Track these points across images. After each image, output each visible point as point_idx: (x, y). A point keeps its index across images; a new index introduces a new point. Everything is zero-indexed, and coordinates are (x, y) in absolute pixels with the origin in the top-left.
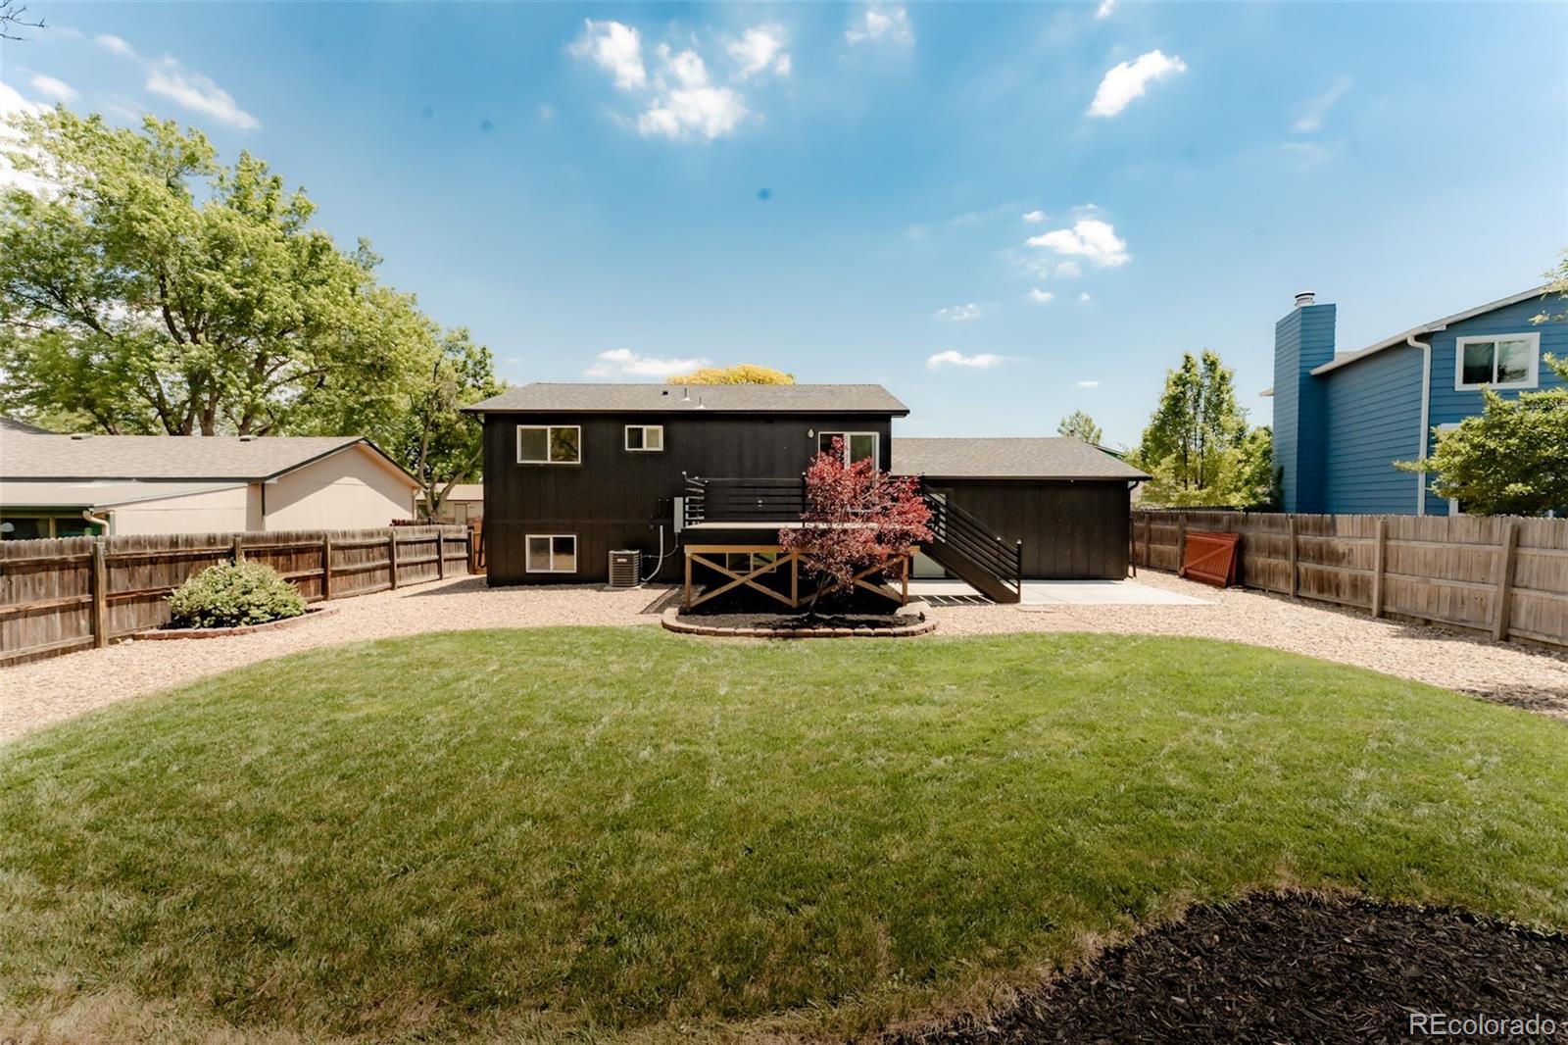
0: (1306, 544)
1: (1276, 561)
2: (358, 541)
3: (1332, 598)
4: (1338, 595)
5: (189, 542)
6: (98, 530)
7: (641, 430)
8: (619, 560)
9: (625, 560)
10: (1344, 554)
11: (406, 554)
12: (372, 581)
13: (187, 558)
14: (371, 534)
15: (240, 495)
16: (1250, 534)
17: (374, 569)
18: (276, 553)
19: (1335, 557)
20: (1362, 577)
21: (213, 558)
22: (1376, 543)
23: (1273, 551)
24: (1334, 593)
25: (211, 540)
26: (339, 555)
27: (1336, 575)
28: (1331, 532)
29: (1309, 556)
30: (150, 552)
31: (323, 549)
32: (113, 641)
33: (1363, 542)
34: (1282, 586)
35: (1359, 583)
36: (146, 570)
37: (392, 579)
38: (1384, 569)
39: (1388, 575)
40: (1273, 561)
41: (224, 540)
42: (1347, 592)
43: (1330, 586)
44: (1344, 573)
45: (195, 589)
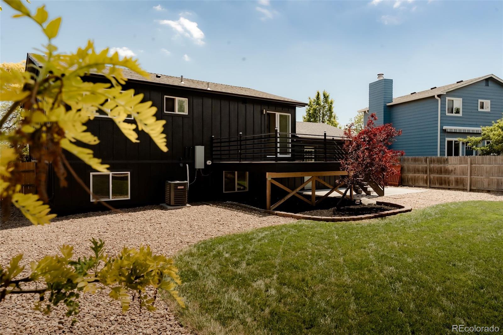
0: (433, 167)
1: (419, 175)
3: (447, 187)
4: (449, 185)
7: (174, 100)
8: (179, 187)
9: (183, 187)
10: (452, 170)
16: (404, 165)
19: (447, 172)
20: (460, 178)
22: (469, 165)
23: (417, 171)
24: (448, 185)
27: (448, 178)
28: (446, 163)
29: (435, 172)
33: (461, 165)
34: (421, 184)
35: (459, 180)
38: (471, 175)
39: (472, 177)
40: (417, 175)
42: (454, 184)
43: (445, 182)
44: (452, 177)
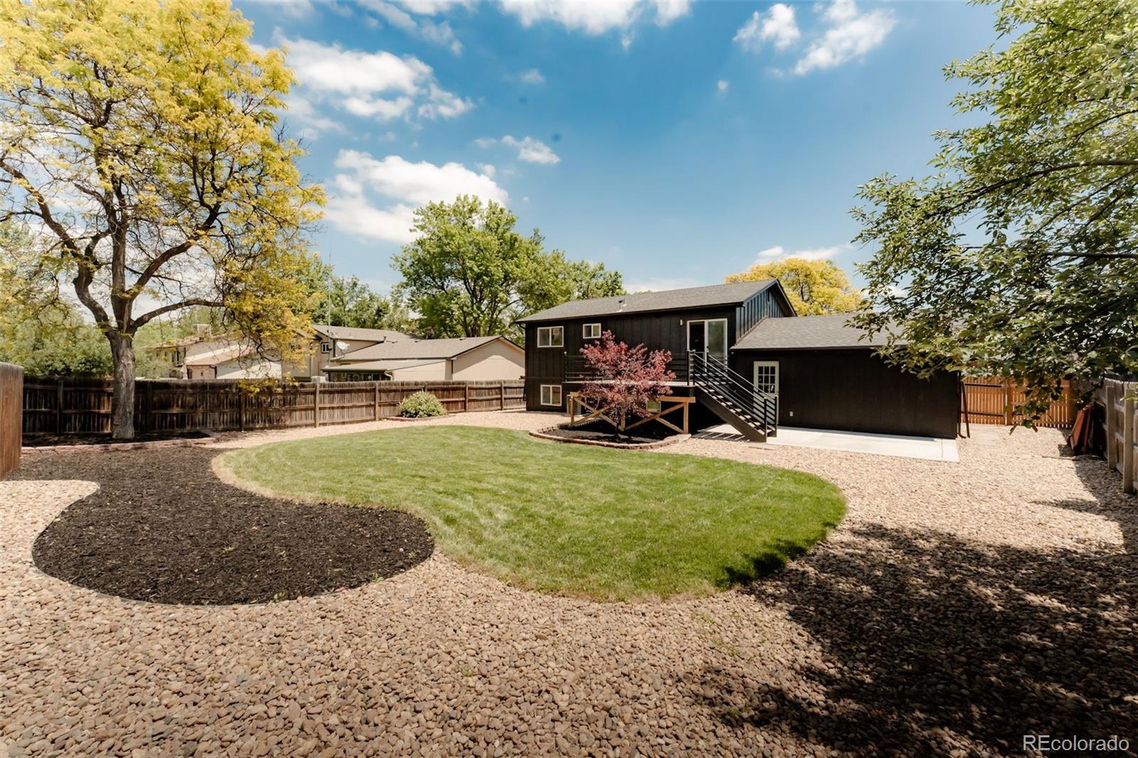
2: (484, 386)
5: (408, 384)
6: (389, 378)
11: (511, 393)
12: (490, 405)
13: (407, 390)
14: (491, 383)
15: (442, 365)
17: (492, 399)
18: (443, 390)
21: (415, 390)
25: (416, 384)
26: (473, 392)
30: (394, 387)
31: (464, 389)
32: (380, 419)
36: (392, 394)
37: (501, 405)
41: (422, 384)
45: (408, 403)
